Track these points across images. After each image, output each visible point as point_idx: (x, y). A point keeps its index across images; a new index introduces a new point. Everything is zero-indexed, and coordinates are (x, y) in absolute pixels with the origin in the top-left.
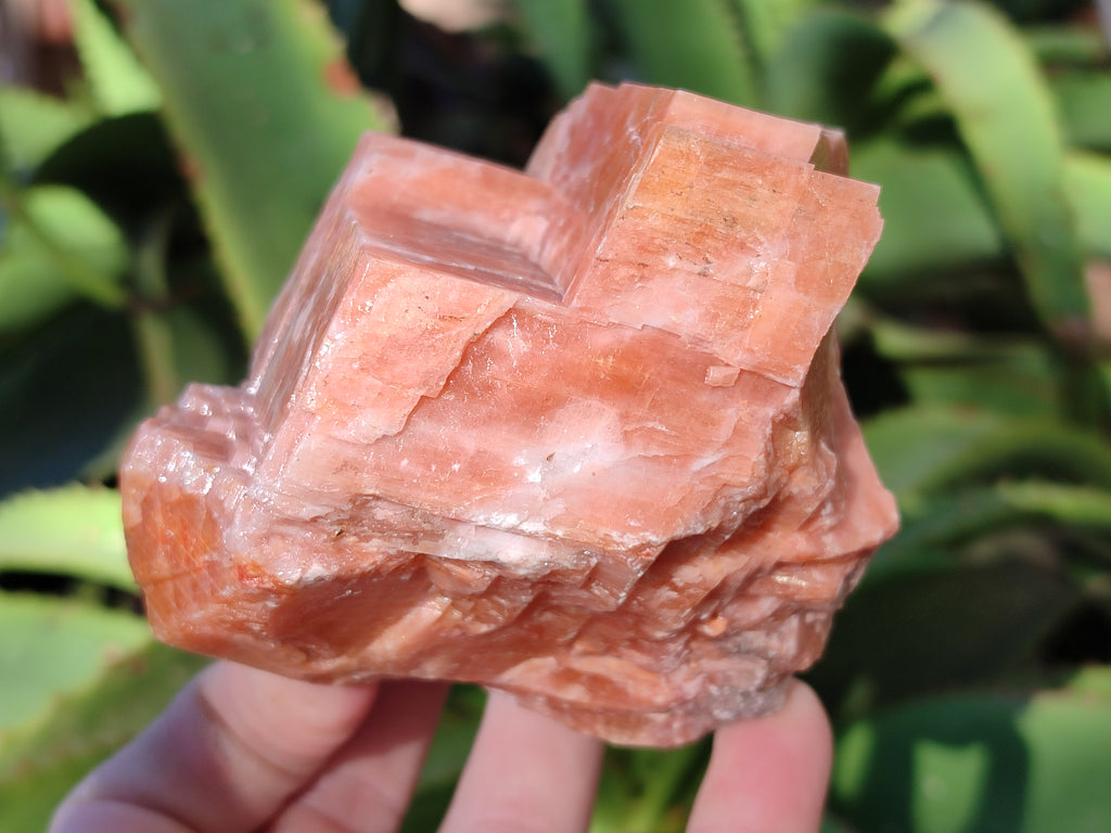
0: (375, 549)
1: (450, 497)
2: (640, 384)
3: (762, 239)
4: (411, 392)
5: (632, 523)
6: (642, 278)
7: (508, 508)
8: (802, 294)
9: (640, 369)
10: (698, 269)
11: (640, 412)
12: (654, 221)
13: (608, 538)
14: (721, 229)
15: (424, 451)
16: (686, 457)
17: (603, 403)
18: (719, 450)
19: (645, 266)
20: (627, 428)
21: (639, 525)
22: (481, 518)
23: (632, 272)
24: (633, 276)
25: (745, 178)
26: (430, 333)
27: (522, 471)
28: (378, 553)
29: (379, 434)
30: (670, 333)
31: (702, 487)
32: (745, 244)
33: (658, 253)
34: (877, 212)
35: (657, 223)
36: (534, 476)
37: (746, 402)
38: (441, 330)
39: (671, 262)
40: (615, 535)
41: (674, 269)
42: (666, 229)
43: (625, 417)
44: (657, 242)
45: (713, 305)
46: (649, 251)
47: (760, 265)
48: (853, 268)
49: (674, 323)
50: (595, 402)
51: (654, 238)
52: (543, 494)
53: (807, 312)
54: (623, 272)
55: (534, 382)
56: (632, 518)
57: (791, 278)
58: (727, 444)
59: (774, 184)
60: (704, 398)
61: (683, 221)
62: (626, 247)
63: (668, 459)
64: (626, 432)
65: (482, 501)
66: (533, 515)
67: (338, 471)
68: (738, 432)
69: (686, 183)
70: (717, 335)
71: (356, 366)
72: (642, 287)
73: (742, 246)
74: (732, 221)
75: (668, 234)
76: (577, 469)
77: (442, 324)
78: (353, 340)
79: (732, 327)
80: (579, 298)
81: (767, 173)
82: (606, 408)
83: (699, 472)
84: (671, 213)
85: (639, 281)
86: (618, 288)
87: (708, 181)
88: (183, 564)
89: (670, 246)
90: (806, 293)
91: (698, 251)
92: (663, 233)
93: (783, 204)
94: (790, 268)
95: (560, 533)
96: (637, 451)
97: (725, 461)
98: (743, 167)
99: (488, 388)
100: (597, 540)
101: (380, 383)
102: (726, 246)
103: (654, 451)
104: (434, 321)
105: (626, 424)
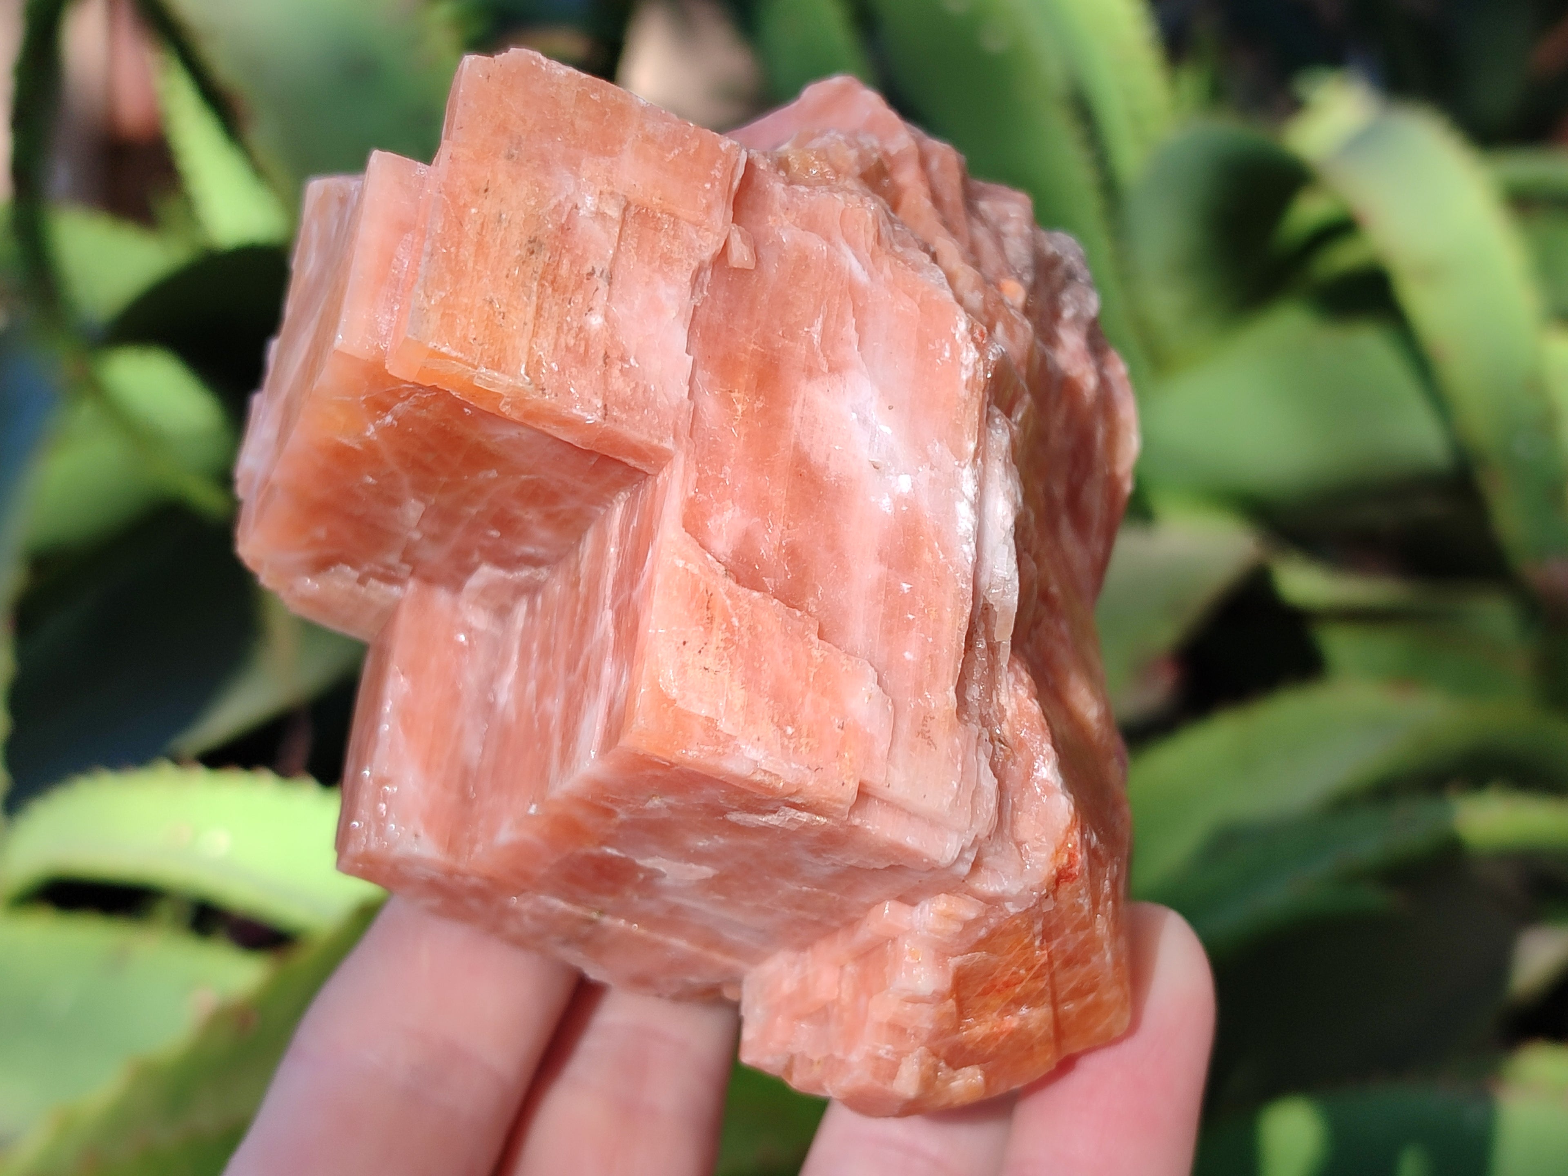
0: (1013, 700)
1: (945, 592)
2: (764, 356)
3: (554, 202)
4: (815, 653)
5: (947, 354)
6: (623, 359)
7: (951, 516)
8: (625, 147)
9: (743, 357)
10: (602, 284)
11: (802, 350)
12: (544, 347)
13: (970, 385)
14: (545, 256)
15: (890, 631)
16: (852, 290)
17: (795, 402)
18: (838, 250)
19: (606, 356)
20: (826, 370)
21: (947, 346)
22: (966, 548)
23: (616, 372)
24: (621, 371)
25: (470, 229)
26: (733, 633)
27: (899, 500)
28: (1016, 695)
29: (876, 689)
30: (693, 319)
31: (887, 270)
32: (562, 226)
33: (587, 341)
34: (500, 57)
35: (545, 345)
36: (904, 484)
37: (770, 218)
38: (727, 620)
39: (596, 321)
40: (965, 376)
41: (606, 317)
42: (552, 331)
43: (810, 372)
44: (572, 342)
45: (649, 263)
46: (586, 351)
47: (589, 202)
48: (581, 83)
49: (679, 313)
50: (795, 413)
51: (567, 347)
52: (925, 470)
53: (648, 139)
54: (618, 383)
55: (779, 494)
56: (941, 355)
57: (605, 162)
58: (828, 239)
59: (476, 192)
60: (772, 270)
61: (539, 309)
62: (584, 382)
63: (859, 312)
64: (831, 370)
65: (945, 550)
66: (954, 481)
67: (930, 742)
68: (810, 223)
69: (487, 308)
70: (690, 257)
71: (790, 730)
72: (635, 358)
73: (565, 229)
74: (533, 246)
75: (559, 329)
76: (887, 430)
77: (718, 620)
78: (755, 736)
79: (675, 237)
80: (661, 439)
81: (462, 202)
82: (802, 396)
83: (870, 275)
84: (530, 326)
85: (628, 362)
86: (640, 390)
87: (480, 278)
88: (1042, 985)
89: (575, 324)
90: (622, 141)
91: (579, 285)
92: (558, 333)
93: (501, 178)
94: (589, 166)
95: (971, 446)
96: (852, 352)
97: (850, 242)
98: (456, 233)
99: (792, 553)
100: (975, 399)
101: (809, 696)
102: (568, 251)
103: (850, 331)
104: (715, 631)
105: (820, 370)
